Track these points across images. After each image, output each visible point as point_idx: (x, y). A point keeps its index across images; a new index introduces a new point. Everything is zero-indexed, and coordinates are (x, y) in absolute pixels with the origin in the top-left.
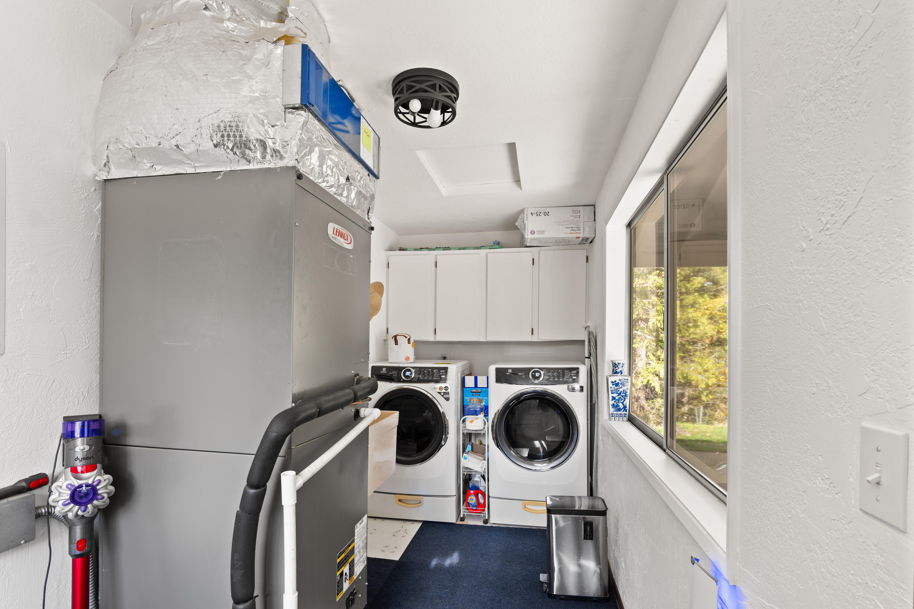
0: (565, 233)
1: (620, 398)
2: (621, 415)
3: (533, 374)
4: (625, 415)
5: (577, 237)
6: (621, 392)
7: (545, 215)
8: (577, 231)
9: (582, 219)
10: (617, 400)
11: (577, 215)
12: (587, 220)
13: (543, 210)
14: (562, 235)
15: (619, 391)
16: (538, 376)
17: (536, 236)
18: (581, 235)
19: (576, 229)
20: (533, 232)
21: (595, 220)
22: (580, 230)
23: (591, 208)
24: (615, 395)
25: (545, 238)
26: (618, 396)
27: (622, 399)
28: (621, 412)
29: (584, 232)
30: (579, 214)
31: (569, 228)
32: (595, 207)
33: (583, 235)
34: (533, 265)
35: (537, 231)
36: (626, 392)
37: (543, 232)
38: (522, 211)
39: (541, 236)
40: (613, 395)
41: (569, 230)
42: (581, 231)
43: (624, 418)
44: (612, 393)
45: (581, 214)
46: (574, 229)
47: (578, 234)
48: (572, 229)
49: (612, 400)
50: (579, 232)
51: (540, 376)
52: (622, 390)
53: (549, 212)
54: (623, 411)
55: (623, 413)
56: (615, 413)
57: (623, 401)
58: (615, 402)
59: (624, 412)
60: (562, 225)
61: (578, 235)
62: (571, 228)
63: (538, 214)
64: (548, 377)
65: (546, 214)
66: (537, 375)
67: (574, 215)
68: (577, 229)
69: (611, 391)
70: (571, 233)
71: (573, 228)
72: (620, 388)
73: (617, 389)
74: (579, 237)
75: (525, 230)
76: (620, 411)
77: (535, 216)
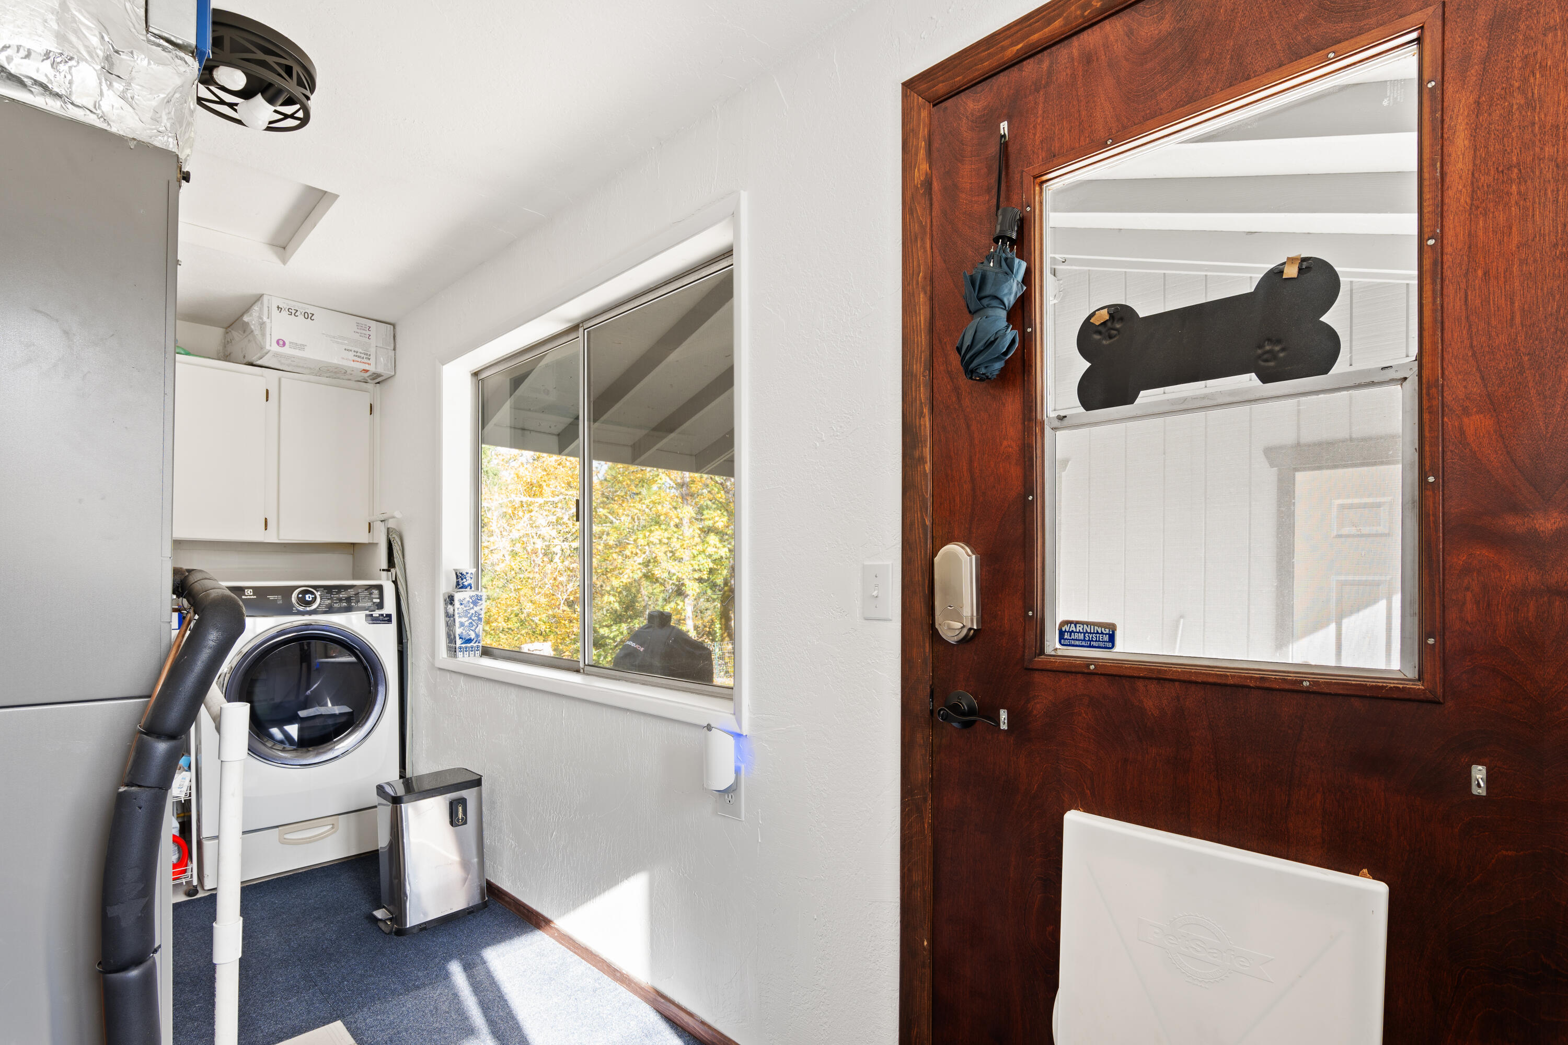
0: (343, 358)
1: (471, 623)
2: (472, 648)
3: (300, 596)
4: (478, 647)
5: (364, 370)
6: (473, 614)
7: (306, 317)
8: (365, 360)
9: (373, 342)
10: (467, 626)
11: (364, 332)
12: (381, 346)
13: (302, 308)
14: (336, 360)
15: (469, 613)
16: (311, 599)
17: (286, 350)
18: (372, 369)
19: (362, 355)
20: (281, 343)
21: (394, 349)
22: (369, 359)
23: (389, 329)
24: (464, 620)
25: (305, 359)
26: (468, 621)
27: (473, 625)
28: (471, 644)
29: (376, 364)
30: (368, 332)
31: (351, 350)
32: (394, 328)
33: (376, 368)
34: (267, 400)
35: (290, 343)
36: (479, 615)
37: (302, 347)
38: (259, 298)
39: (297, 353)
40: (460, 619)
41: (351, 355)
42: (372, 361)
43: (476, 652)
44: (460, 617)
45: (373, 333)
46: (358, 354)
47: (367, 365)
48: (355, 354)
49: (460, 627)
50: (368, 361)
51: (314, 599)
52: (474, 612)
53: (313, 315)
54: (475, 643)
55: (475, 645)
56: (463, 645)
57: (474, 627)
58: (463, 630)
59: (477, 644)
60: (338, 343)
61: (367, 367)
62: (355, 351)
63: (292, 312)
64: (329, 601)
65: (309, 316)
66: (308, 597)
67: (358, 331)
68: (365, 356)
69: (458, 613)
70: (353, 361)
71: (357, 352)
72: (471, 609)
73: (466, 610)
74: (367, 371)
75: (263, 335)
76: (471, 642)
77: (285, 313)
